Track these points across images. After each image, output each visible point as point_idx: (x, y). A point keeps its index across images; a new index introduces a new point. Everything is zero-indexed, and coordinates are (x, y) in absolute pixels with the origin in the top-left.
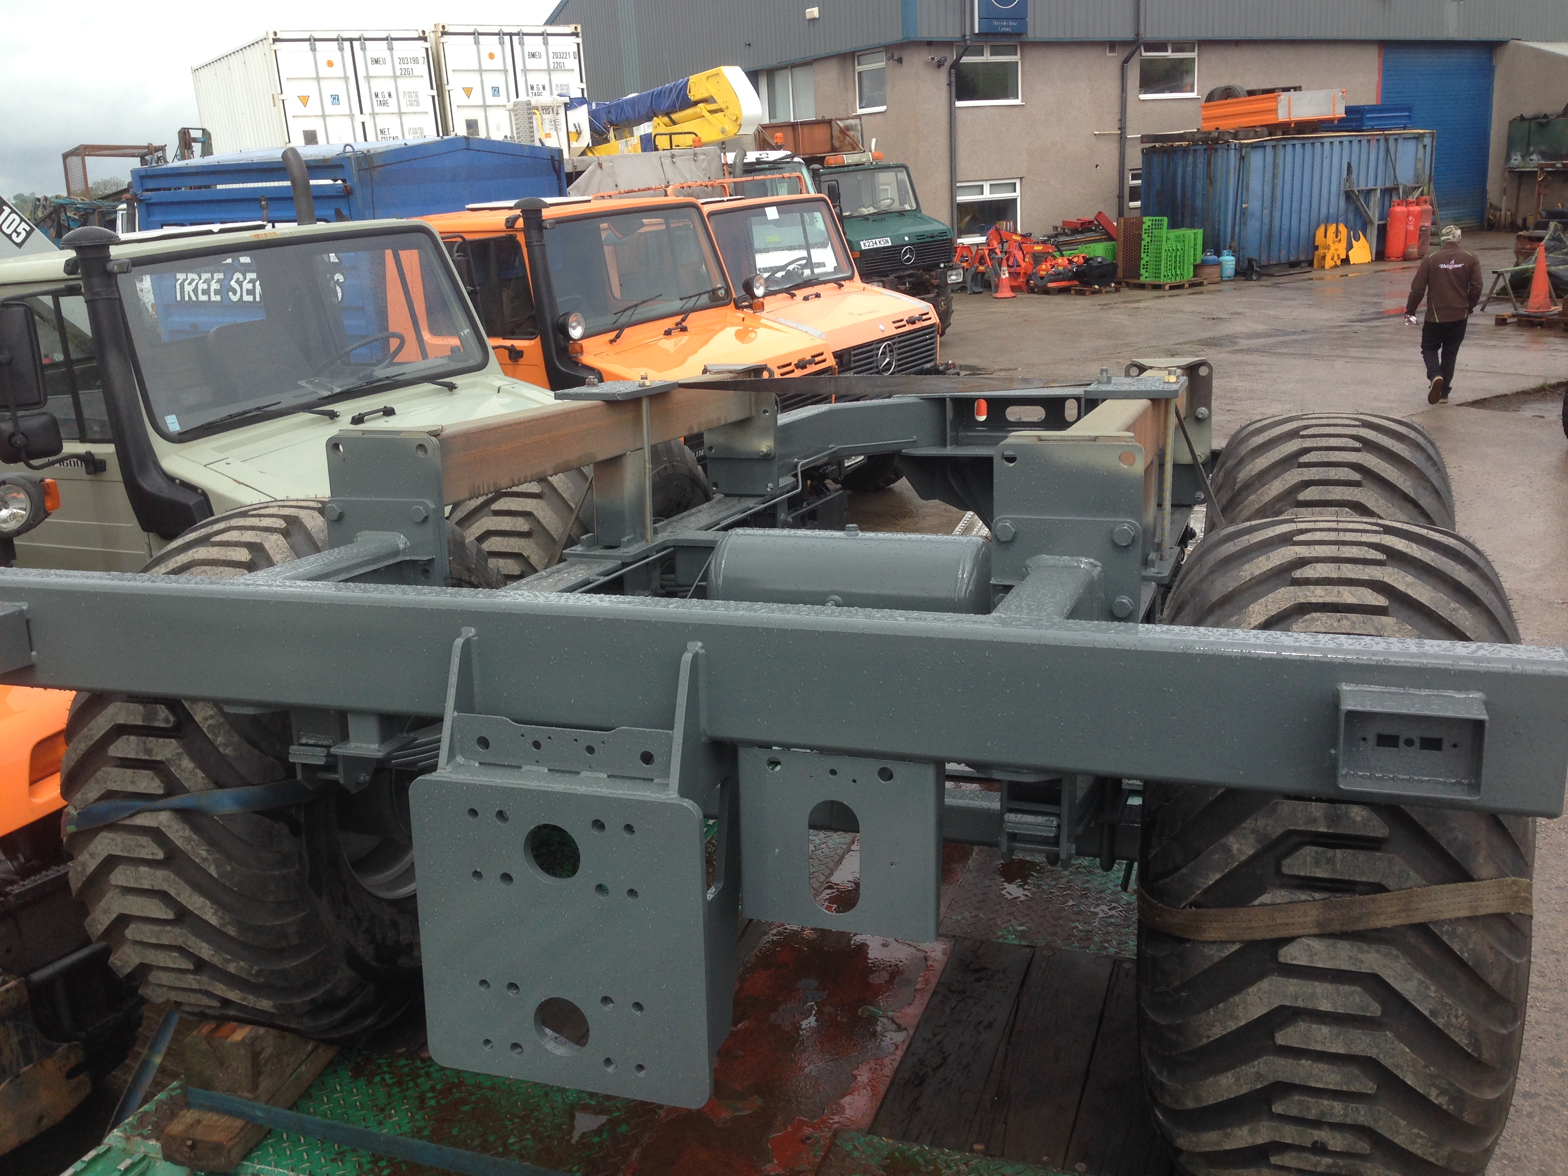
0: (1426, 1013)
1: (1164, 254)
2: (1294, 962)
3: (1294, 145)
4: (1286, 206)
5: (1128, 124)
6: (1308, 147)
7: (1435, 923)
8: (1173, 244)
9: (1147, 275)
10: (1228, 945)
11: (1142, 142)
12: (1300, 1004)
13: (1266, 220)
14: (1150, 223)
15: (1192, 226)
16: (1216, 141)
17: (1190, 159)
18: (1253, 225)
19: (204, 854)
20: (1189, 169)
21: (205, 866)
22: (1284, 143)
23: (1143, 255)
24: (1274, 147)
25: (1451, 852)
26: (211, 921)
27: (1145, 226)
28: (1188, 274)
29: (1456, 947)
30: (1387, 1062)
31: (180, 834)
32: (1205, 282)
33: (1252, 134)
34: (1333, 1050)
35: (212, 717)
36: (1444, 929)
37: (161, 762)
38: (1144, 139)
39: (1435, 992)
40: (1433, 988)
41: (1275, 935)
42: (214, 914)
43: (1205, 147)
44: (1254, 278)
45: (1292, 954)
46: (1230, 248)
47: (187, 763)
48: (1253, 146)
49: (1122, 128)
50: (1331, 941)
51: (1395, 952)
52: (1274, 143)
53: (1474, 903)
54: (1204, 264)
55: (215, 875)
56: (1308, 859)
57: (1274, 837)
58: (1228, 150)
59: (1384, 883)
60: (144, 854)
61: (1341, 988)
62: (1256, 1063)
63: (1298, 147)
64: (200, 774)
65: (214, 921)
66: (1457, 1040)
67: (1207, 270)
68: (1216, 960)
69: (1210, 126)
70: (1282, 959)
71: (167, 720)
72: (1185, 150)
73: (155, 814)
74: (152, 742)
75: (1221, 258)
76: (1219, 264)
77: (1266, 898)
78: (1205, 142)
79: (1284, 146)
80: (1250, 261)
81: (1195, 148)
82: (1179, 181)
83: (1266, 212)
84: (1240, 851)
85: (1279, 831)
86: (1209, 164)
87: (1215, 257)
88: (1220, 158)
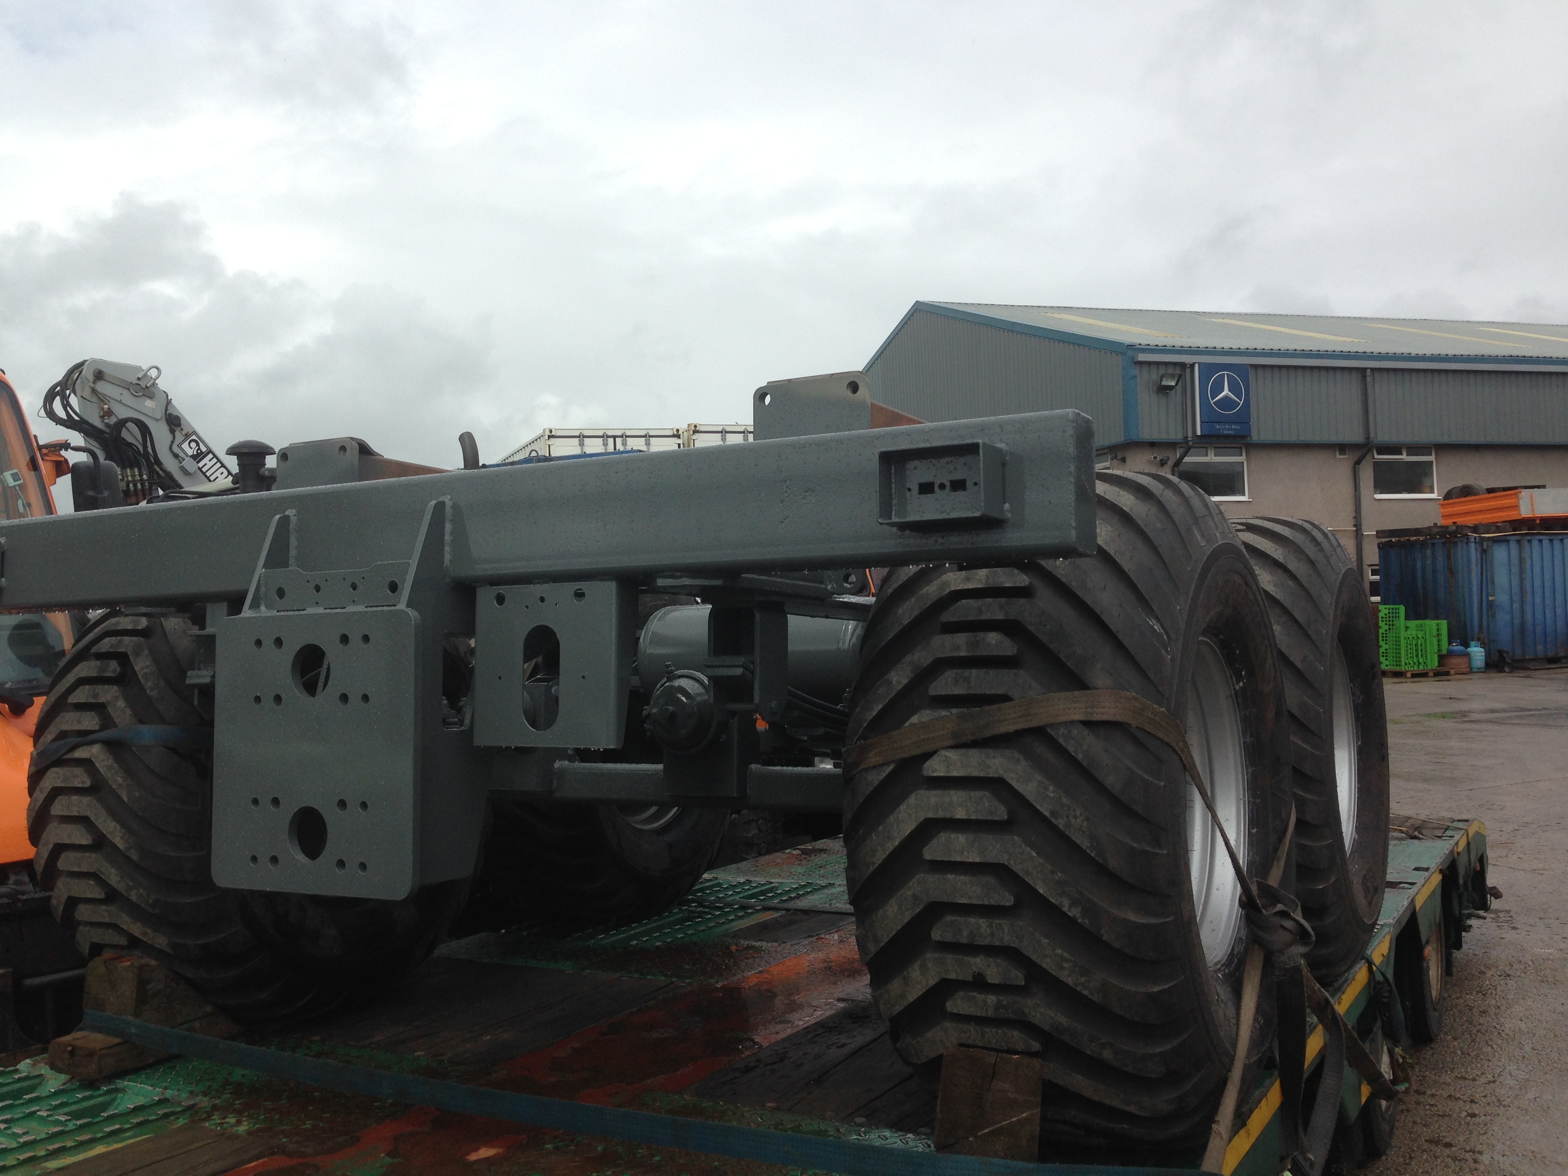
0: (1047, 814)
1: (1403, 643)
2: (935, 774)
3: (1540, 541)
4: (1538, 600)
5: (1363, 521)
6: (1557, 543)
7: (1051, 725)
8: (1412, 632)
9: (1387, 662)
10: (885, 768)
11: (1378, 537)
12: (941, 814)
13: (1517, 614)
14: (1386, 611)
15: (1437, 618)
16: (1454, 534)
17: (1429, 552)
18: (1503, 618)
19: (120, 780)
20: (1429, 562)
21: (119, 791)
22: (1529, 538)
23: (1381, 643)
24: (1518, 542)
25: (1068, 664)
26: (119, 845)
27: (1381, 615)
28: (1433, 663)
29: (1071, 749)
30: (1017, 868)
31: (105, 763)
32: (1452, 672)
33: (1494, 528)
34: (971, 860)
35: (148, 667)
36: (1060, 732)
37: (103, 703)
38: (1380, 534)
39: (1053, 792)
40: (1051, 788)
41: (919, 751)
42: (122, 838)
43: (1443, 540)
44: (1507, 670)
45: (935, 767)
46: (1479, 640)
47: (121, 704)
48: (1495, 540)
49: (1358, 526)
50: (964, 751)
51: (1017, 755)
52: (1518, 538)
53: (1089, 710)
54: (1451, 654)
55: (125, 799)
56: (950, 679)
57: (925, 665)
58: (1467, 543)
59: (1010, 694)
60: (77, 784)
61: (972, 793)
62: (911, 884)
63: (1546, 543)
64: (129, 712)
65: (121, 845)
66: (1078, 842)
67: (1454, 661)
68: (876, 783)
69: (1449, 522)
70: (925, 773)
71: (114, 671)
72: (1423, 544)
73: (89, 748)
74: (100, 688)
75: (1469, 649)
76: (1468, 655)
77: (914, 719)
78: (1442, 536)
79: (1530, 541)
80: (1500, 652)
81: (1433, 541)
82: (1419, 574)
83: (1516, 605)
84: (899, 682)
85: (930, 660)
86: (1449, 557)
87: (1461, 648)
88: (1460, 551)
